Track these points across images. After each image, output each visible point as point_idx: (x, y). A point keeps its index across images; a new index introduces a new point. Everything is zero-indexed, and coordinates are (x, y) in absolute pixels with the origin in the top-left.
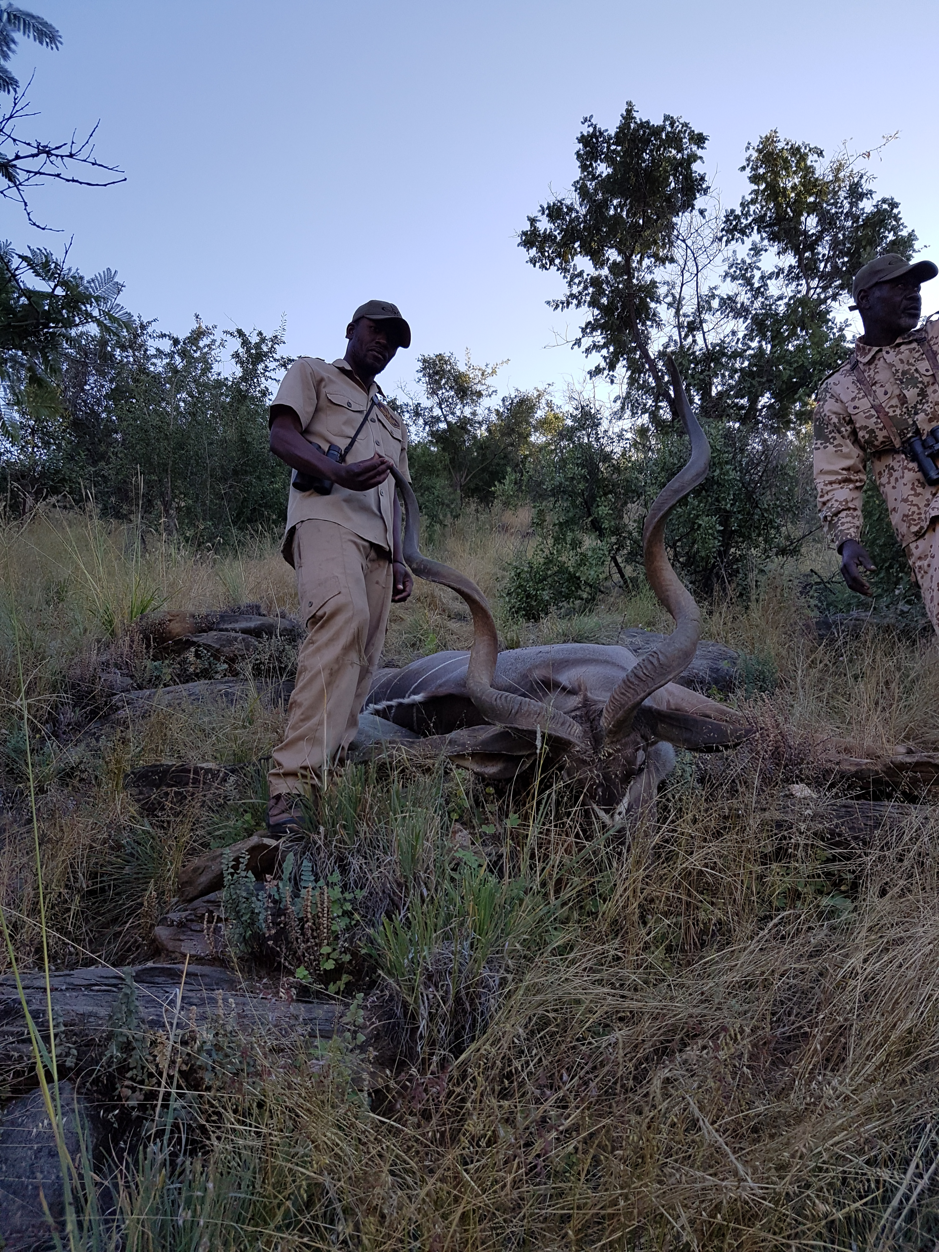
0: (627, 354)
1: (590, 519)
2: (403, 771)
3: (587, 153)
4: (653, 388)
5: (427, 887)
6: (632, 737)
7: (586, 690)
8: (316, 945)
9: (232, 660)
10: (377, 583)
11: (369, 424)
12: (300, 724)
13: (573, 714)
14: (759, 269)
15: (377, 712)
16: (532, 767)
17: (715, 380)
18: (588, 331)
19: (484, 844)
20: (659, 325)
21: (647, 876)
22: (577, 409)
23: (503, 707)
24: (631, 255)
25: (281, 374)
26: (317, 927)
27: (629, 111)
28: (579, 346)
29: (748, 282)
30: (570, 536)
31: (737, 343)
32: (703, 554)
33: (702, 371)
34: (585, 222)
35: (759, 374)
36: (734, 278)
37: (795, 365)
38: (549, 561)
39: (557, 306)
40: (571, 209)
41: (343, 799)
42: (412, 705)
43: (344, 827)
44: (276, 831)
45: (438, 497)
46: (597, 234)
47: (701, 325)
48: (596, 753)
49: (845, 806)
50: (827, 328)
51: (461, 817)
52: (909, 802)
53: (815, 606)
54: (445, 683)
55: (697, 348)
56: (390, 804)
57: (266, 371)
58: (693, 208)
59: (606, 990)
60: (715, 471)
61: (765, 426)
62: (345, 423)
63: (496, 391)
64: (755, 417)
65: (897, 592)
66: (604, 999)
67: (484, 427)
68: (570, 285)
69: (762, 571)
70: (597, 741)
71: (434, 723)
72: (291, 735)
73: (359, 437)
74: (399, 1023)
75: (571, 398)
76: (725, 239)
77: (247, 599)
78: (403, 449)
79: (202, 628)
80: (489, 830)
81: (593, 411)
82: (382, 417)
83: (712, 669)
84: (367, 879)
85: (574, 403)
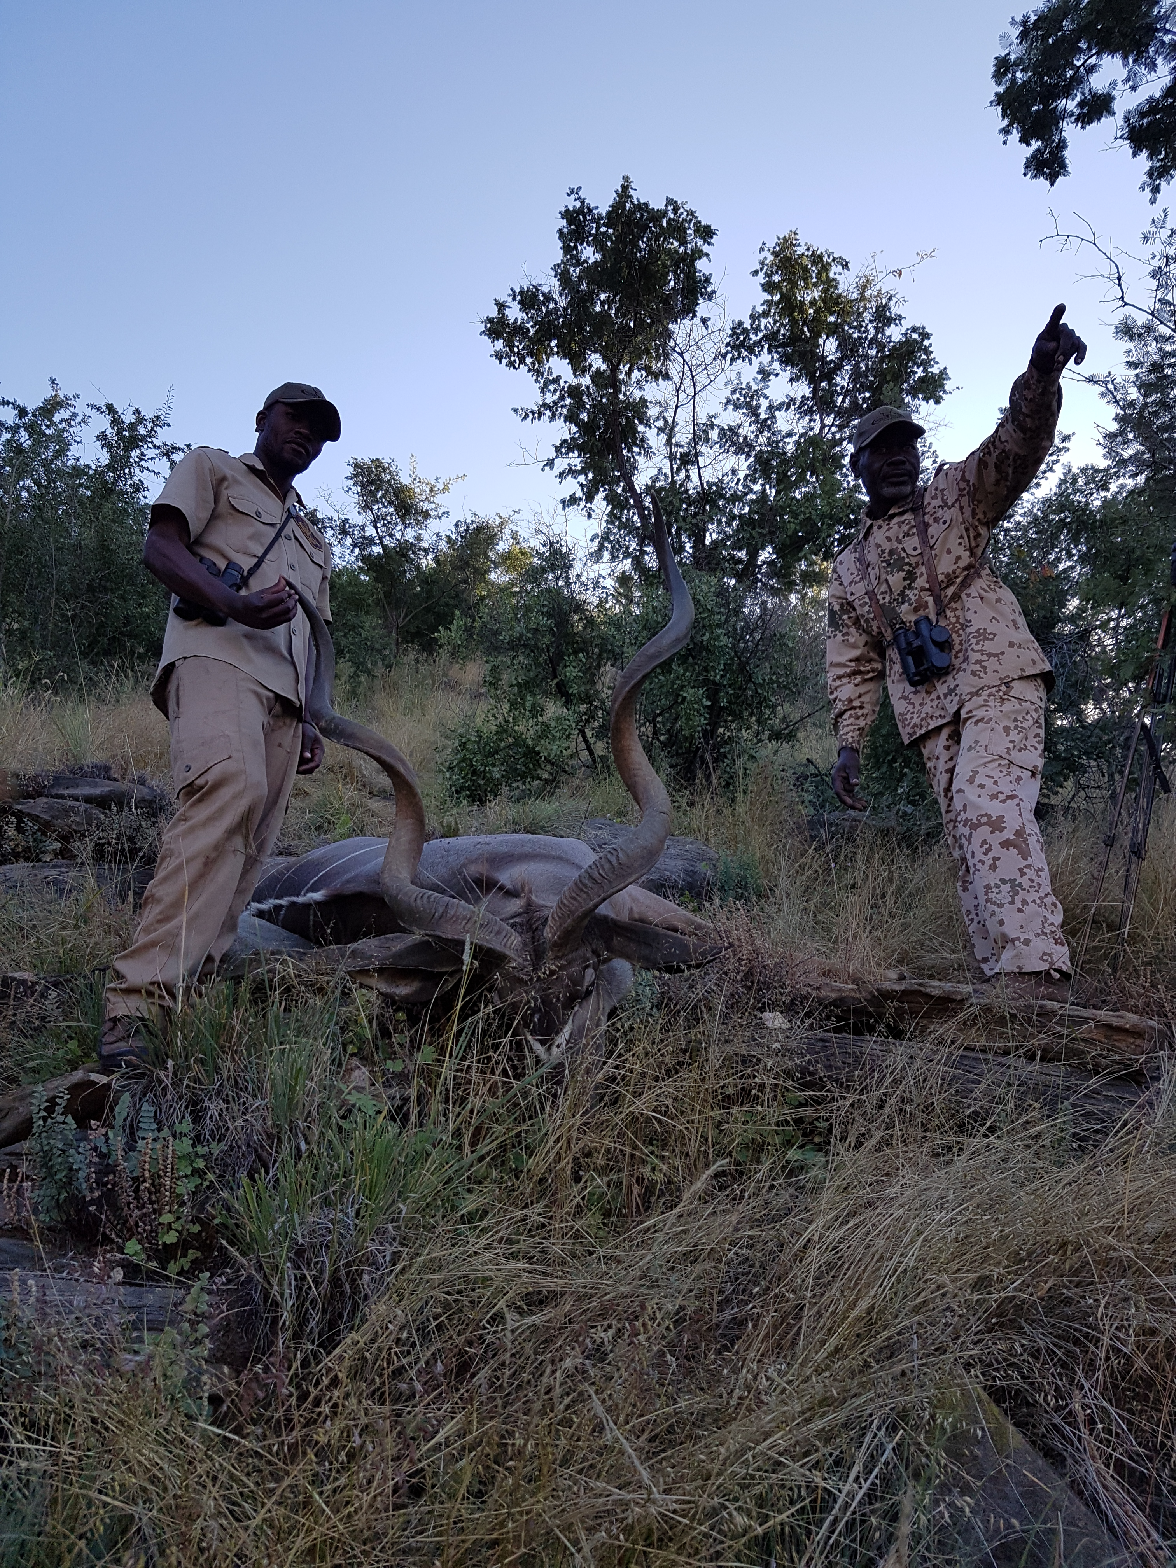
0: (609, 484)
1: (555, 681)
2: (287, 989)
3: (571, 232)
4: (638, 528)
5: (306, 1139)
6: (581, 952)
7: (530, 892)
8: (154, 1211)
9: (65, 838)
10: (280, 745)
11: (282, 541)
12: (156, 926)
13: (512, 921)
14: (766, 397)
15: (260, 914)
16: (457, 986)
17: (710, 526)
18: (563, 450)
19: (387, 1085)
20: (648, 453)
21: (585, 1124)
22: (544, 545)
23: (424, 910)
24: (619, 365)
25: (163, 466)
26: (157, 1188)
27: (625, 188)
28: (552, 469)
29: (753, 412)
30: (529, 701)
31: (737, 484)
32: (686, 733)
33: (696, 514)
34: (564, 316)
35: (761, 523)
36: (737, 407)
37: (802, 517)
38: (503, 730)
39: (526, 416)
40: (548, 298)
41: (202, 1027)
42: (307, 906)
43: (202, 1062)
44: (109, 1064)
45: (366, 639)
46: (580, 332)
47: (697, 459)
48: (535, 970)
49: (821, 1040)
50: (841, 474)
51: (360, 1049)
52: (894, 1038)
53: (810, 801)
54: (356, 876)
55: (690, 486)
56: (265, 1034)
57: (142, 459)
58: (695, 315)
59: (521, 1265)
60: (704, 635)
61: (764, 585)
62: (252, 537)
63: (447, 513)
64: (754, 574)
65: (900, 791)
66: (520, 1276)
67: (431, 556)
68: (543, 392)
69: (752, 757)
70: (538, 956)
71: (332, 928)
72: (143, 940)
73: (268, 557)
74: (257, 1311)
75: (538, 531)
76: (730, 356)
77: (93, 757)
78: (324, 578)
79: (28, 792)
80: (395, 1066)
81: (564, 550)
82: (299, 534)
83: (686, 871)
84: (228, 1128)
85: (542, 538)
